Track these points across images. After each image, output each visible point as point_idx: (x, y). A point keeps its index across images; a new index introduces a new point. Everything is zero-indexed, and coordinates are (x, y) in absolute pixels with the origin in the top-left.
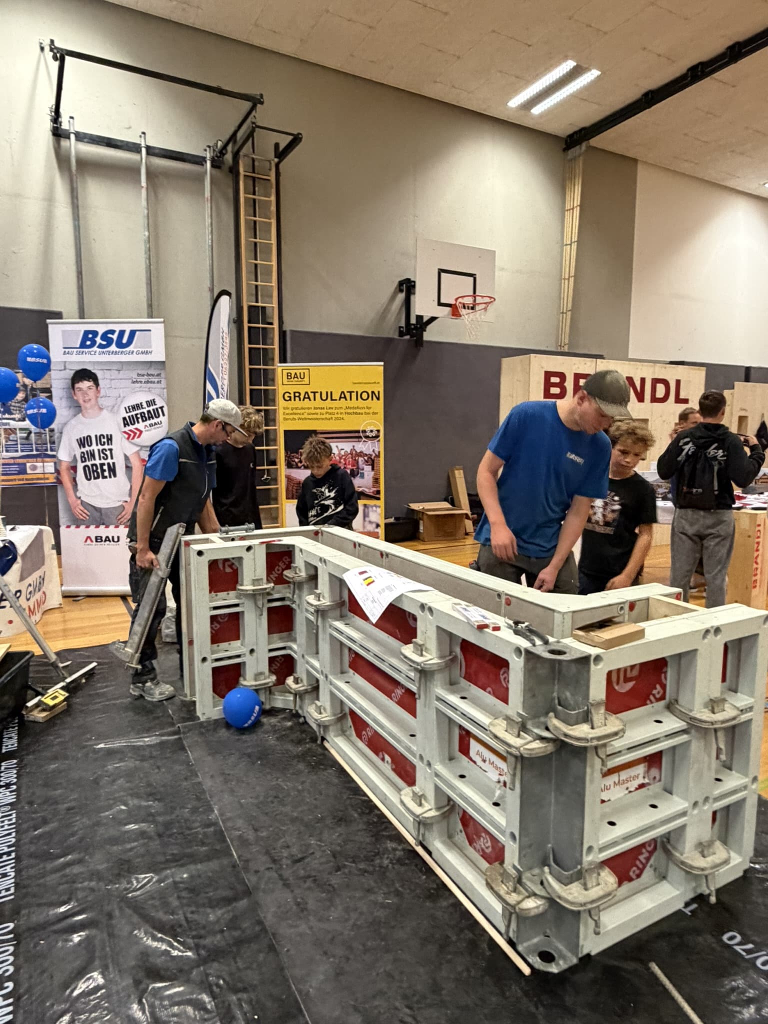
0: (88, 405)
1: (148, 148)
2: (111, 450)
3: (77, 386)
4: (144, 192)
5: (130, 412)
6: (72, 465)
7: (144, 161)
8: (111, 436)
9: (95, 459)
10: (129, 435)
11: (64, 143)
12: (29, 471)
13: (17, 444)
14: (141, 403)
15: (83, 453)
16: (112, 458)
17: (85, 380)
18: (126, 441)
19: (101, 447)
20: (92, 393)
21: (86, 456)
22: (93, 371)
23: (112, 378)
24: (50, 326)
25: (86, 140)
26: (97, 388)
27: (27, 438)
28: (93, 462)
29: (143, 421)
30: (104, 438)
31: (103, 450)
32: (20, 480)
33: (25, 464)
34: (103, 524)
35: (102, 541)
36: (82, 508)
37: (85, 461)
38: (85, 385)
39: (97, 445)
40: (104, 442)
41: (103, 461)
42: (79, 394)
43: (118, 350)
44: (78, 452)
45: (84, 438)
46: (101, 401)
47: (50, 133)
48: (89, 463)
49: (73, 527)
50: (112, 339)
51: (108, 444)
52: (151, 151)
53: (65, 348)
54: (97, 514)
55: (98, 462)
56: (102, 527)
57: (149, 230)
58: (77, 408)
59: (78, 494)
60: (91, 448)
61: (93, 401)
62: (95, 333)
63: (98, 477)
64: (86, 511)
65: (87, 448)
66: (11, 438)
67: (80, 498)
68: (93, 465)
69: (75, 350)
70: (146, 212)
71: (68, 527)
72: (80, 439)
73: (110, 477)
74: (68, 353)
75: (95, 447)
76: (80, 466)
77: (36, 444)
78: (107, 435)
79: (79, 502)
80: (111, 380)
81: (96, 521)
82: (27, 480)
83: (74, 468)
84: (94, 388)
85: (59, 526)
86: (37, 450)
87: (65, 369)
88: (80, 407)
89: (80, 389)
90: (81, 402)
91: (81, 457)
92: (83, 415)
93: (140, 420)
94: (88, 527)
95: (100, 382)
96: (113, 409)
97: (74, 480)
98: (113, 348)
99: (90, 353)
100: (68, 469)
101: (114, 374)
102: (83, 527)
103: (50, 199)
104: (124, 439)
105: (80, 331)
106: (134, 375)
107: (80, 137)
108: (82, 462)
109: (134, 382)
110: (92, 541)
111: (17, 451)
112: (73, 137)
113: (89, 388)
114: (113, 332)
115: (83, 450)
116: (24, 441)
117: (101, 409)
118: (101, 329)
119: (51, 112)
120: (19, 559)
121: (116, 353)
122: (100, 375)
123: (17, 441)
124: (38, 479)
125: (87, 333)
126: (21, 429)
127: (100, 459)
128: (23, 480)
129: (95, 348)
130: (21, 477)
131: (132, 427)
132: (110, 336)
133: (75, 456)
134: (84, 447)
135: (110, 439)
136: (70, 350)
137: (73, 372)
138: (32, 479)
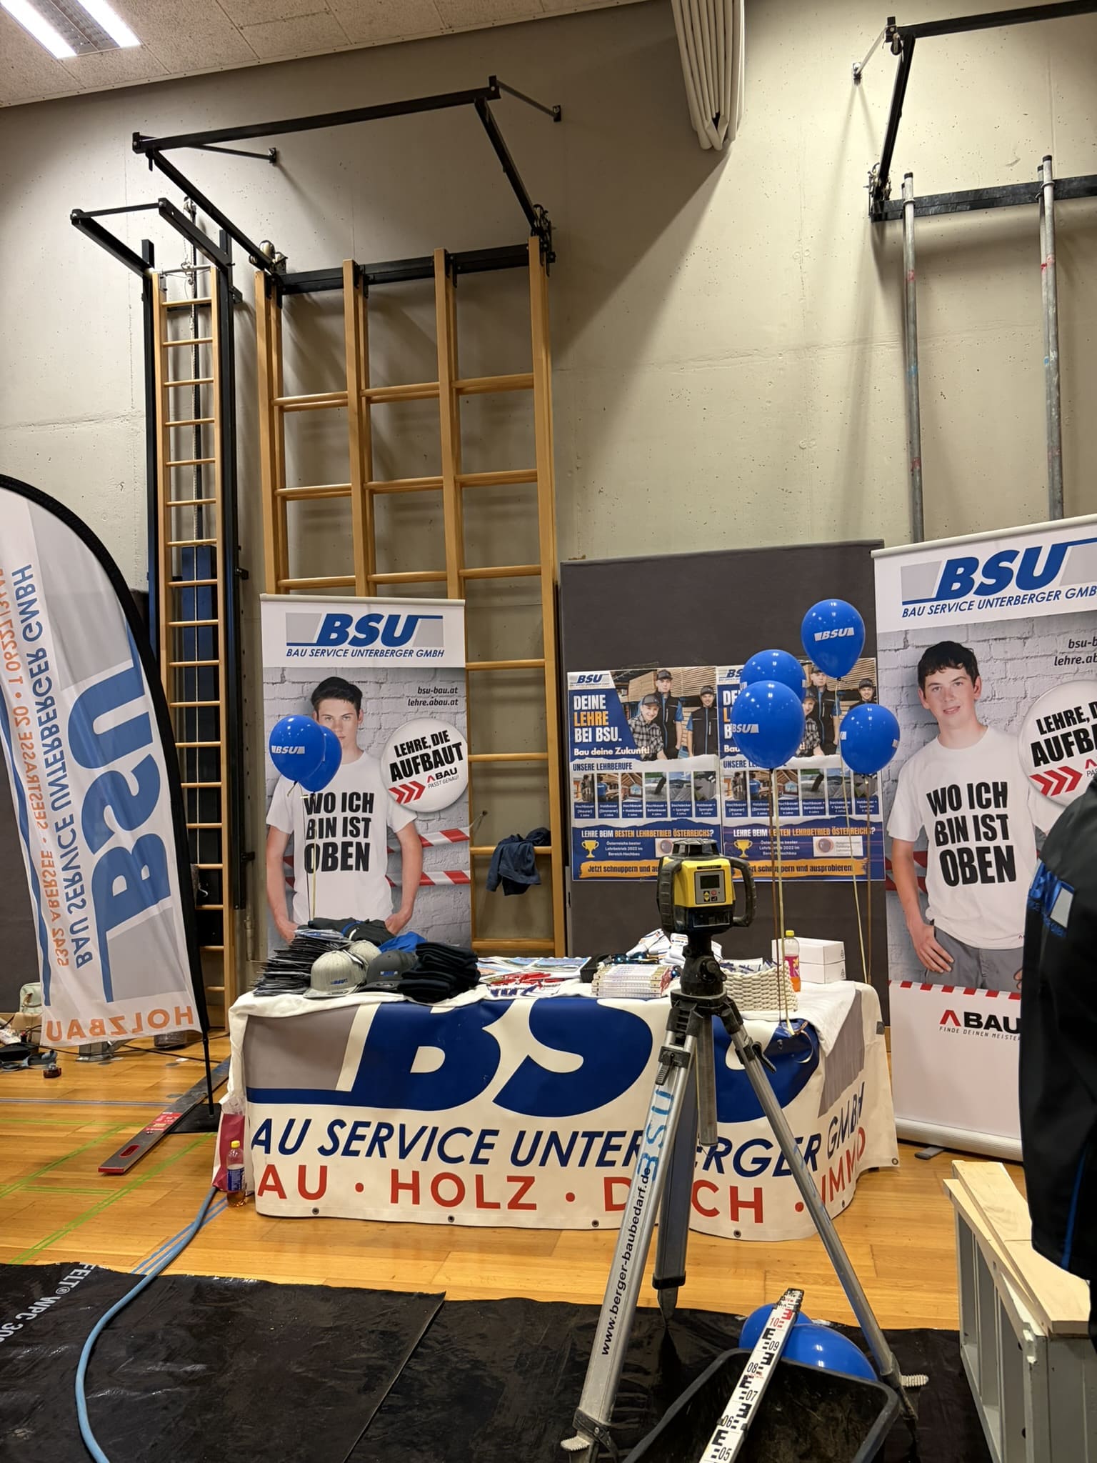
0: (953, 720)
1: (1056, 184)
2: (1003, 818)
3: (930, 679)
4: (1047, 276)
5: (1050, 730)
6: (921, 849)
7: (1048, 212)
8: (1004, 785)
9: (966, 839)
10: (1047, 784)
11: (893, 230)
12: (817, 852)
13: (797, 800)
14: (1078, 709)
15: (940, 823)
16: (1006, 836)
17: (950, 666)
18: (1040, 798)
19: (980, 812)
20: (961, 694)
21: (947, 831)
22: (965, 645)
23: (1009, 656)
24: (877, 563)
25: (932, 210)
26: (974, 681)
27: (815, 788)
28: (963, 844)
29: (1082, 750)
30: (987, 791)
31: (985, 817)
32: (799, 869)
33: (810, 839)
34: (982, 987)
35: (980, 1025)
36: (937, 946)
37: (945, 842)
38: (947, 677)
39: (972, 806)
40: (988, 800)
41: (984, 843)
42: (933, 695)
43: (1022, 593)
44: (930, 821)
45: (943, 790)
46: (983, 710)
47: (869, 220)
48: (952, 847)
49: (916, 986)
50: (1010, 571)
51: (997, 805)
52: (1063, 190)
53: (904, 603)
54: (970, 964)
55: (972, 844)
56: (981, 993)
57: (1058, 350)
58: (932, 727)
59: (929, 915)
60: (959, 814)
61: (964, 710)
62: (971, 564)
63: (973, 880)
64: (944, 954)
65: (950, 814)
66: (788, 789)
67: (932, 923)
68: (961, 851)
69: (928, 605)
70: (1052, 311)
71: (906, 984)
72: (935, 792)
73: (1001, 880)
74: (913, 613)
75: (966, 811)
76: (934, 853)
77: (830, 800)
78: (995, 785)
79: (931, 931)
80: (1007, 660)
81: (968, 978)
82: (813, 869)
83: (921, 857)
84: (968, 682)
85: (888, 982)
86: (832, 811)
87: (905, 647)
88: (937, 724)
89: (937, 686)
90: (939, 713)
91: (937, 833)
92: (942, 742)
93: (1075, 748)
94: (948, 989)
95: (981, 667)
96: (1009, 726)
97: (921, 882)
98: (1012, 589)
99: (959, 607)
100: (908, 858)
101: (1014, 648)
102: (937, 989)
103: (863, 340)
104: (1032, 791)
105: (940, 562)
106: (1062, 648)
107: (924, 207)
108: (939, 844)
109: (1059, 662)
110: (957, 1023)
111: (797, 813)
112: (909, 210)
113: (957, 682)
114: (1011, 555)
115: (942, 817)
116: (811, 795)
117: (982, 727)
118: (983, 554)
119: (872, 177)
120: (821, 1066)
121: (1018, 600)
122: (979, 652)
123: (797, 794)
124: (833, 868)
125: (952, 565)
126: (804, 771)
127: (978, 838)
128: (805, 868)
129: (971, 596)
130: (802, 862)
131: (1054, 766)
132: (1004, 564)
133: (923, 829)
134: (943, 811)
135: (1001, 793)
136: (917, 606)
137: (923, 651)
138: (823, 869)
